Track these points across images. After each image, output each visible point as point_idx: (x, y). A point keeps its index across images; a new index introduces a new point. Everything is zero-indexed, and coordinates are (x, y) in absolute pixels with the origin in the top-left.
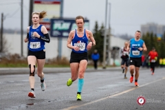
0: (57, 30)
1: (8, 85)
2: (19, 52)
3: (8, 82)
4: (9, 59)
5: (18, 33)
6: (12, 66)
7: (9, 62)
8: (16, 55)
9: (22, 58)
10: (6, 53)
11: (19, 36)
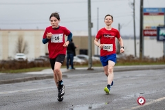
0: (162, 35)
1: (124, 79)
2: (133, 53)
3: (124, 77)
4: (125, 59)
5: (132, 38)
6: (127, 65)
7: (126, 61)
8: (131, 56)
9: (135, 58)
10: (123, 55)
11: (133, 41)
